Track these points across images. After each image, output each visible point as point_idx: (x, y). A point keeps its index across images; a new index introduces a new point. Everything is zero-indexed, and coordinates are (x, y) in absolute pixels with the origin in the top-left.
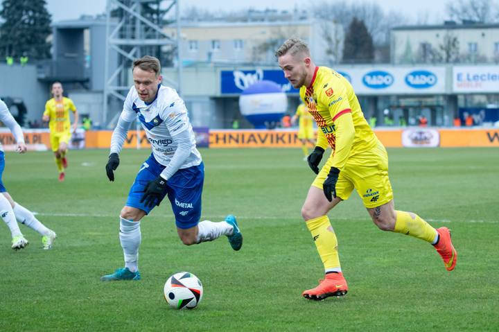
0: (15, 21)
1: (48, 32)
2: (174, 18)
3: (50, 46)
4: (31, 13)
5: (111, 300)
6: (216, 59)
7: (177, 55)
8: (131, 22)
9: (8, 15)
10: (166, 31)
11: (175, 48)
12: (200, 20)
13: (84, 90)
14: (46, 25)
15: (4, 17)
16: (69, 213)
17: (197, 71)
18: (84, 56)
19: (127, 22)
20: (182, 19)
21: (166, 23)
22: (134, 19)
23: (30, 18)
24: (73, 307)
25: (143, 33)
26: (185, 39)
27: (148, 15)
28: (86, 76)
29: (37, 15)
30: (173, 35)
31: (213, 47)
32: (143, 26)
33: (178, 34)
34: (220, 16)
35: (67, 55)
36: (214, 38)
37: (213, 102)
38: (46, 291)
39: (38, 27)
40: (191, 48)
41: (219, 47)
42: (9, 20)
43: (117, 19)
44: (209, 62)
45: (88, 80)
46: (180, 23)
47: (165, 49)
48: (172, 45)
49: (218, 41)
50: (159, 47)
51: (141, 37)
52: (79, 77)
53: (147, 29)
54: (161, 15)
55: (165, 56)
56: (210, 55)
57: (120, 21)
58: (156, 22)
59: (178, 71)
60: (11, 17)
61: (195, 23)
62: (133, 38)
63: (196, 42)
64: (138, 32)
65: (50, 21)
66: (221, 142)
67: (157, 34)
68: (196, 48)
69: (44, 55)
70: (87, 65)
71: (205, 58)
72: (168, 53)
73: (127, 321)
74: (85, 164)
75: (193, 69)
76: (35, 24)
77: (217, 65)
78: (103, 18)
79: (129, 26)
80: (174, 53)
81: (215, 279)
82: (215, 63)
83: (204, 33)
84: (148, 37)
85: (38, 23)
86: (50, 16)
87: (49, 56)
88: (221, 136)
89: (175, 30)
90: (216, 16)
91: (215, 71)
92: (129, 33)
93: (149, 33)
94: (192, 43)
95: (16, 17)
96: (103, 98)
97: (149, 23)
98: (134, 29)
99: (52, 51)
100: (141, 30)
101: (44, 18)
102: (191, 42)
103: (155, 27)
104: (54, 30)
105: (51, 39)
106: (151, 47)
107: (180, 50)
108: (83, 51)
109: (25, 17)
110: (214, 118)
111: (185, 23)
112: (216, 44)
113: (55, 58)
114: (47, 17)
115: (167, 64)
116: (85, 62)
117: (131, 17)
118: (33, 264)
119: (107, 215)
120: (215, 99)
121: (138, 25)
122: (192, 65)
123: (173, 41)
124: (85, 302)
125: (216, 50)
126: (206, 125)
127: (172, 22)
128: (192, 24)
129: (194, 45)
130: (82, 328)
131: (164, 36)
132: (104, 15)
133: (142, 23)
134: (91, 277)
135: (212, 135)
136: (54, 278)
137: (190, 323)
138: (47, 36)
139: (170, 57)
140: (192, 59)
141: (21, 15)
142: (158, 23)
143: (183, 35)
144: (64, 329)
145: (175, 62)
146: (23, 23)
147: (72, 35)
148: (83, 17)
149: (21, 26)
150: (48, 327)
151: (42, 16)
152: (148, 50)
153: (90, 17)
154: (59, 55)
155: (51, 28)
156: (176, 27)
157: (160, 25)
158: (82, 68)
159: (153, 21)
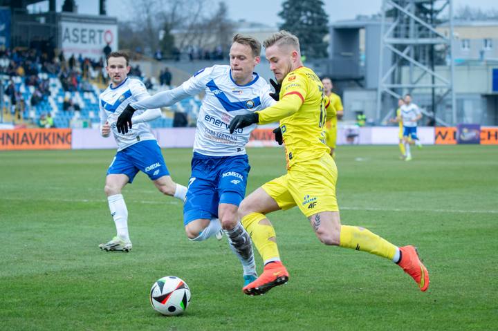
0: (294, 21)
1: (325, 31)
2: (447, 18)
3: (327, 45)
4: (309, 14)
5: (382, 291)
6: (487, 57)
7: (450, 53)
8: (405, 21)
9: (288, 15)
10: (439, 30)
11: (448, 47)
12: (472, 19)
13: (359, 88)
14: (323, 25)
15: (284, 18)
16: (343, 206)
17: (469, 70)
18: (359, 55)
19: (401, 22)
20: (456, 18)
21: (439, 22)
22: (409, 19)
23: (309, 18)
24: (346, 297)
25: (417, 32)
26: (457, 38)
27: (422, 15)
28: (361, 74)
29: (315, 15)
30: (446, 34)
31: (486, 46)
32: (417, 26)
33: (451, 33)
34: (493, 15)
35: (343, 54)
36: (487, 36)
37: (485, 99)
38: (321, 281)
39: (316, 27)
40: (464, 46)
41: (491, 46)
42: (289, 20)
43: (391, 19)
44: (481, 60)
45: (363, 78)
46: (453, 23)
47: (438, 48)
48: (445, 44)
49: (490, 40)
50: (432, 46)
51: (415, 36)
52: (354, 75)
53: (420, 28)
54: (434, 15)
55: (438, 55)
56: (482, 53)
57: (395, 21)
58: (429, 21)
59: (450, 69)
60: (290, 17)
61: (468, 22)
62: (407, 37)
63: (468, 41)
64: (412, 32)
65: (327, 21)
66: (493, 138)
67: (430, 33)
68: (469, 47)
69: (321, 54)
70: (362, 64)
71: (477, 57)
72: (441, 52)
73: (398, 312)
74: (359, 159)
75: (466, 67)
76: (313, 24)
77: (488, 63)
78: (378, 18)
79: (403, 26)
80: (447, 51)
81: (484, 273)
82: (487, 61)
83: (476, 32)
84: (422, 36)
85: (316, 24)
86: (327, 16)
87: (326, 55)
88: (493, 133)
89: (448, 30)
90: (488, 15)
91: (487, 69)
92: (403, 32)
93: (423, 32)
94: (465, 42)
95: (295, 17)
96: (377, 95)
97: (423, 23)
98: (408, 28)
99: (329, 50)
100: (415, 30)
101: (322, 19)
102: (463, 41)
103: (429, 26)
104: (331, 30)
105: (328, 38)
106: (424, 45)
107: (453, 50)
108: (359, 50)
109: (303, 18)
110: (486, 115)
111: (458, 22)
112: (489, 43)
113: (331, 57)
114: (324, 17)
115: (441, 62)
116: (360, 60)
117: (405, 17)
118: (308, 255)
119: (380, 209)
120: (486, 96)
121: (412, 25)
122: (465, 63)
123: (445, 39)
124: (357, 292)
125: (488, 48)
126: (477, 122)
127: (445, 21)
128: (464, 23)
129: (466, 44)
130: (354, 318)
131: (437, 35)
132: (380, 15)
133: (416, 22)
134: (363, 268)
135: (484, 132)
136: (328, 268)
137: (459, 315)
138: (324, 36)
139: (443, 56)
140: (464, 57)
141: (300, 16)
142: (432, 23)
143: (456, 34)
144: (337, 318)
145: (448, 60)
146: (302, 23)
147: (348, 34)
148: (359, 18)
149: (299, 26)
150: (322, 316)
151: (319, 17)
152: (421, 48)
153: (366, 17)
154: (336, 54)
155: (328, 28)
156: (449, 27)
157: (434, 24)
158: (357, 66)
159: (426, 20)
